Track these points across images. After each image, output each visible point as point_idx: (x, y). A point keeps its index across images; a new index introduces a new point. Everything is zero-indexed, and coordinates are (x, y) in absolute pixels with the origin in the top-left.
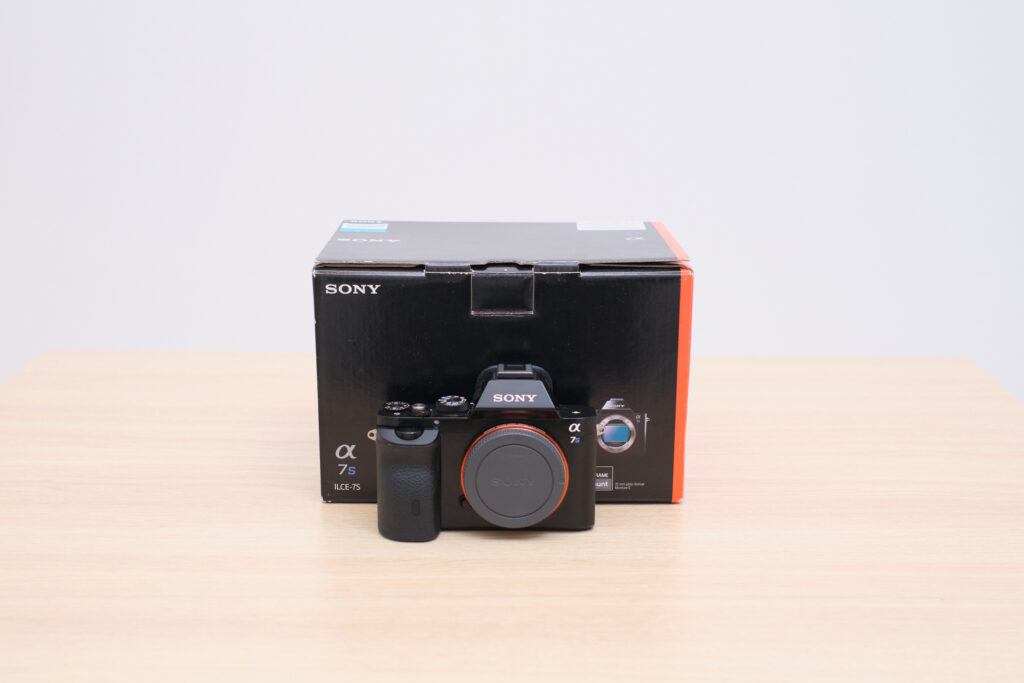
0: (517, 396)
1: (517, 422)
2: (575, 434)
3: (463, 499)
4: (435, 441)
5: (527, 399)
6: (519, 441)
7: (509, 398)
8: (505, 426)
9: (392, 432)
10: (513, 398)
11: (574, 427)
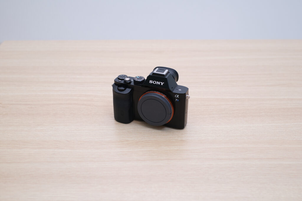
0: (158, 82)
2: (177, 98)
4: (129, 93)
5: (161, 84)
7: (155, 82)
8: (152, 92)
9: (117, 87)
10: (156, 82)
11: (177, 96)
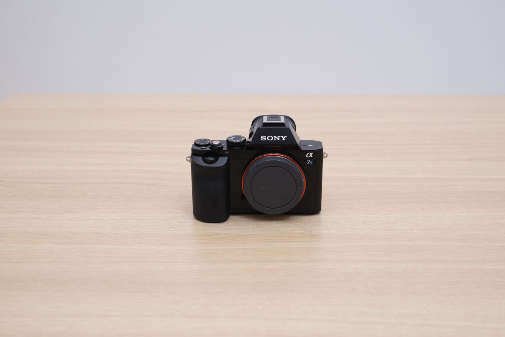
0: (275, 137)
1: (275, 152)
2: (310, 159)
3: (243, 197)
4: (226, 164)
5: (281, 138)
6: (276, 164)
7: (270, 138)
8: (267, 155)
9: (200, 158)
11: (309, 155)
